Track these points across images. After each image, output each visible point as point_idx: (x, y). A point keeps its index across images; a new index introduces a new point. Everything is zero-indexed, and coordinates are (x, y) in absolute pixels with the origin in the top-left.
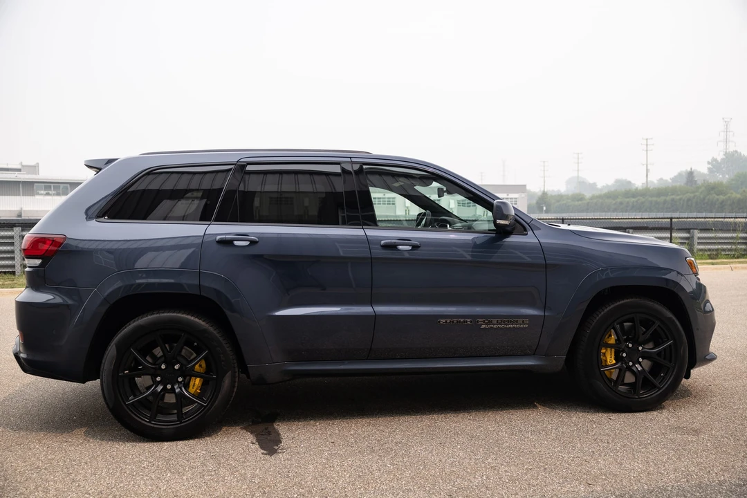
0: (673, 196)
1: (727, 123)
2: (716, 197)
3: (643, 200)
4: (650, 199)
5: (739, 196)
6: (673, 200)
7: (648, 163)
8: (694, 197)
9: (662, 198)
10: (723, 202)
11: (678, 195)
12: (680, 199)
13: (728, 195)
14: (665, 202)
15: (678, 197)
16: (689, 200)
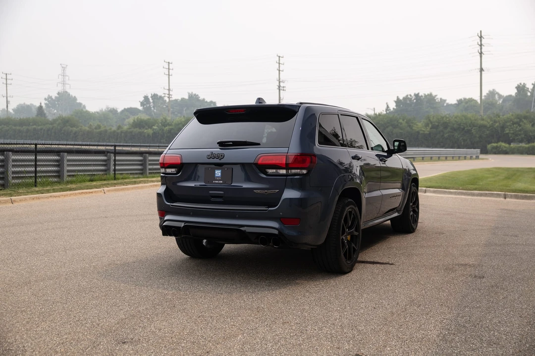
0: (35, 126)
1: (64, 69)
2: (71, 129)
3: (8, 128)
4: (14, 127)
5: (87, 128)
6: (35, 129)
7: (8, 95)
8: (53, 129)
9: (25, 128)
10: (75, 133)
11: (39, 125)
12: (41, 129)
13: (80, 128)
14: (28, 131)
15: (39, 127)
16: (48, 130)
